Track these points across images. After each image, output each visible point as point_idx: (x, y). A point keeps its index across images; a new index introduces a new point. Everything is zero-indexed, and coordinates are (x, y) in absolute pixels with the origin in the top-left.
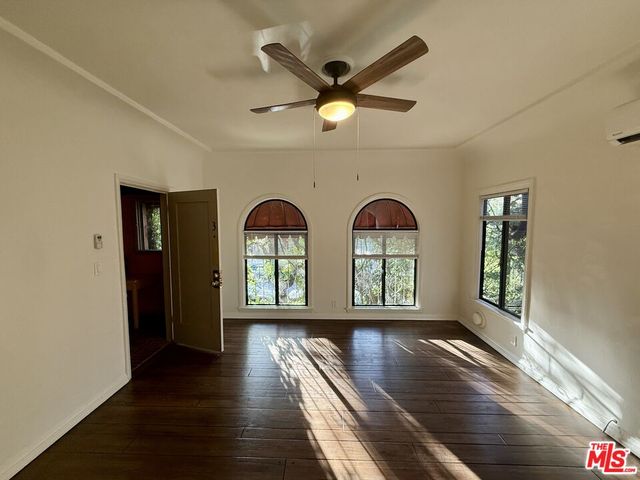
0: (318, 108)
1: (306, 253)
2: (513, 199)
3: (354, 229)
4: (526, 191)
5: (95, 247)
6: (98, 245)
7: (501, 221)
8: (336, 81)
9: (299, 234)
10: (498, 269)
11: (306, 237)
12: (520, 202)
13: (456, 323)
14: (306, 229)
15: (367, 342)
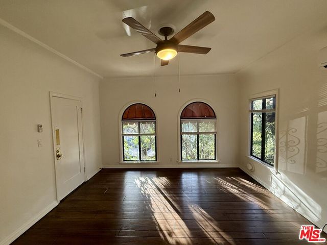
0: (156, 53)
1: (156, 132)
2: (267, 100)
3: (181, 119)
4: (274, 96)
5: (39, 131)
6: (40, 130)
7: (261, 113)
8: (166, 38)
9: (152, 122)
10: (261, 139)
11: (155, 123)
12: (272, 102)
13: (238, 169)
14: (155, 119)
15: (189, 181)
